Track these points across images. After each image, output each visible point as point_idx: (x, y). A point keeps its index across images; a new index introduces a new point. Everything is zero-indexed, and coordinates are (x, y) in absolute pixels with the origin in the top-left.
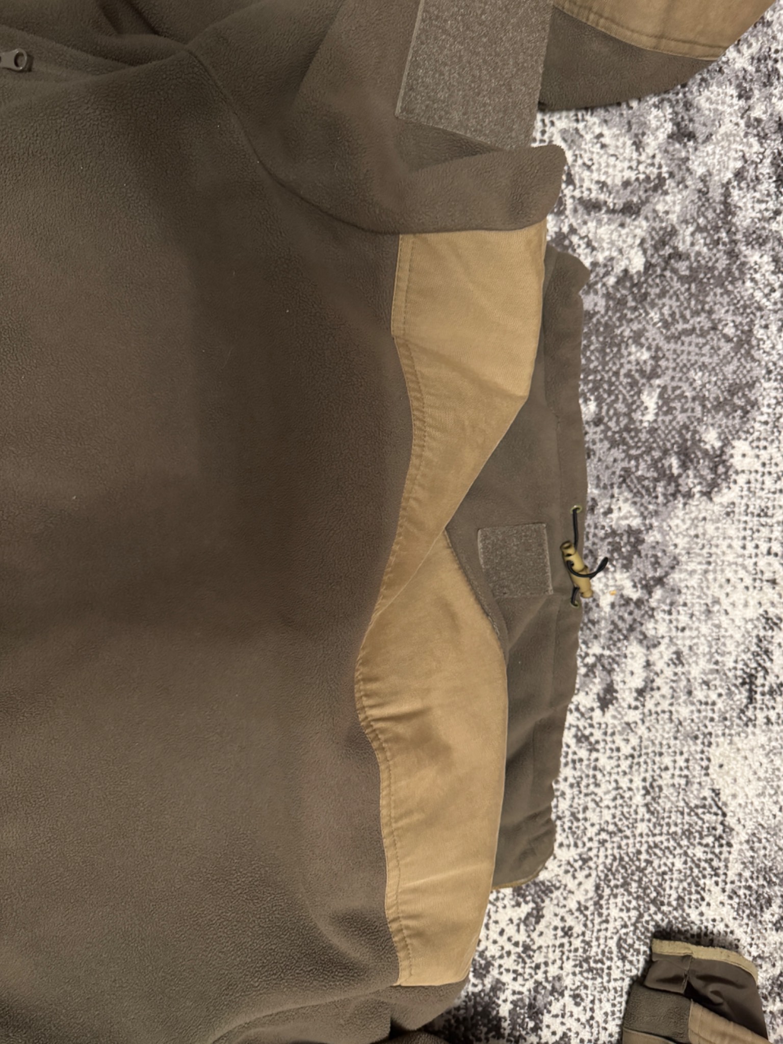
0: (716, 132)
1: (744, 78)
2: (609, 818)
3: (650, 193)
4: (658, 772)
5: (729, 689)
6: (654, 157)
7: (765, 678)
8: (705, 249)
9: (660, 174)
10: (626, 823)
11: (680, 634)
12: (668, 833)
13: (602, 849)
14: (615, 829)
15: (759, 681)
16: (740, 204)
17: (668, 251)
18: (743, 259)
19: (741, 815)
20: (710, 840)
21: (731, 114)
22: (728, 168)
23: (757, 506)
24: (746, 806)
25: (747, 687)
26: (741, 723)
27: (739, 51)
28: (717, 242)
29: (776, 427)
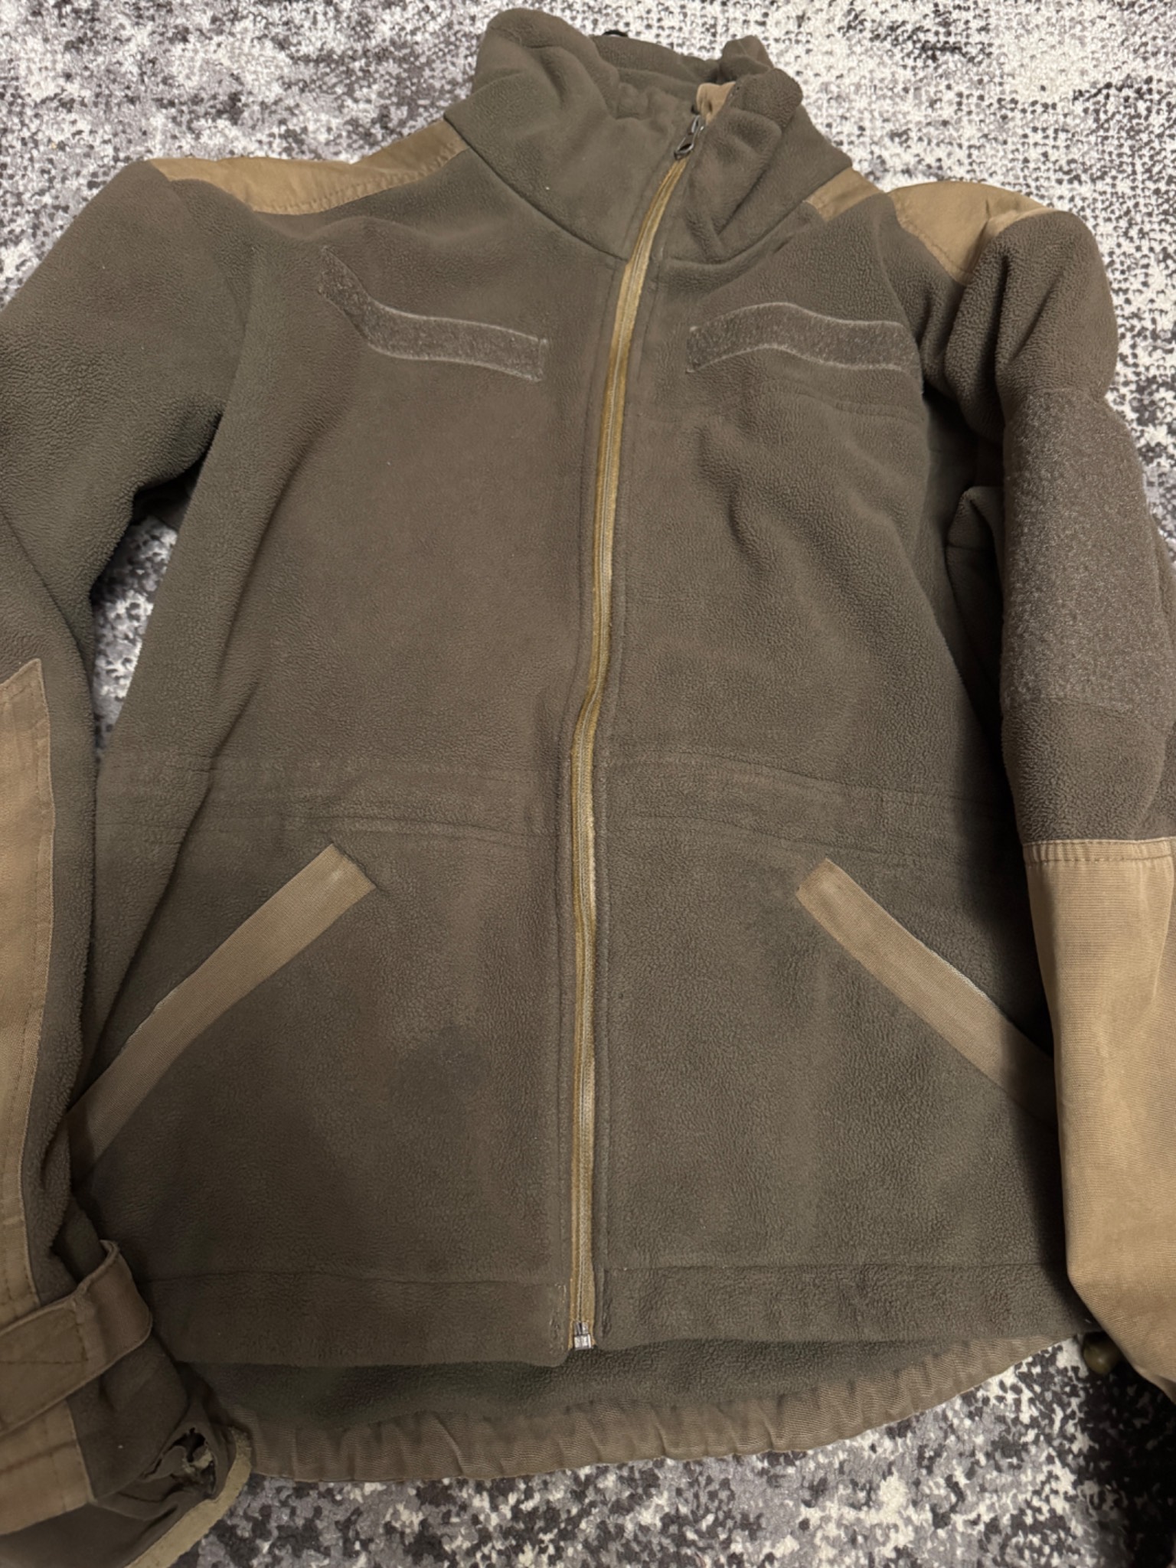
0: (228, 69)
1: (162, 34)
2: (1110, 226)
3: (305, 148)
4: (1049, 165)
5: (941, 76)
6: (260, 142)
7: (928, 30)
8: (375, 87)
9: (281, 136)
10: (1117, 205)
11: (867, 133)
12: (1132, 156)
13: (1152, 235)
14: (1126, 219)
15: (932, 39)
16: (319, 44)
17: (377, 131)
18: (387, 43)
19: (1109, 66)
20: (1142, 106)
21: (206, 52)
22: (274, 58)
23: (702, 36)
24: (1097, 59)
25: (938, 53)
26: (986, 62)
27: (129, 40)
28: (366, 72)
29: (600, 11)
